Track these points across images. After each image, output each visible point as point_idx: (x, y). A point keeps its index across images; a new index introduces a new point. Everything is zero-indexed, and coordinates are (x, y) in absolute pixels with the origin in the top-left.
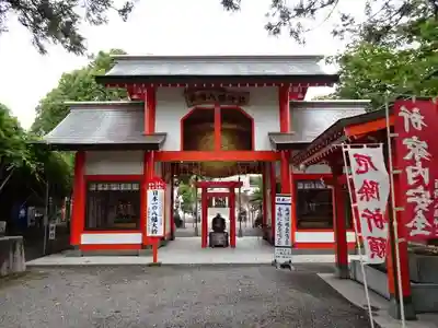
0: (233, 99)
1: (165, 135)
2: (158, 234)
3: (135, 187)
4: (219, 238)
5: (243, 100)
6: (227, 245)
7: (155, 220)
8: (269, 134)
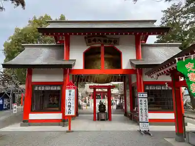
0: (111, 41)
1: (75, 60)
2: (71, 114)
3: (59, 88)
4: (103, 116)
5: (116, 42)
6: (107, 120)
7: (70, 106)
8: (130, 60)
